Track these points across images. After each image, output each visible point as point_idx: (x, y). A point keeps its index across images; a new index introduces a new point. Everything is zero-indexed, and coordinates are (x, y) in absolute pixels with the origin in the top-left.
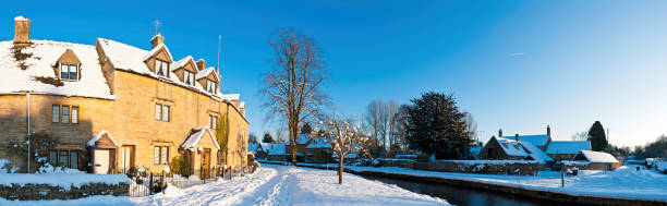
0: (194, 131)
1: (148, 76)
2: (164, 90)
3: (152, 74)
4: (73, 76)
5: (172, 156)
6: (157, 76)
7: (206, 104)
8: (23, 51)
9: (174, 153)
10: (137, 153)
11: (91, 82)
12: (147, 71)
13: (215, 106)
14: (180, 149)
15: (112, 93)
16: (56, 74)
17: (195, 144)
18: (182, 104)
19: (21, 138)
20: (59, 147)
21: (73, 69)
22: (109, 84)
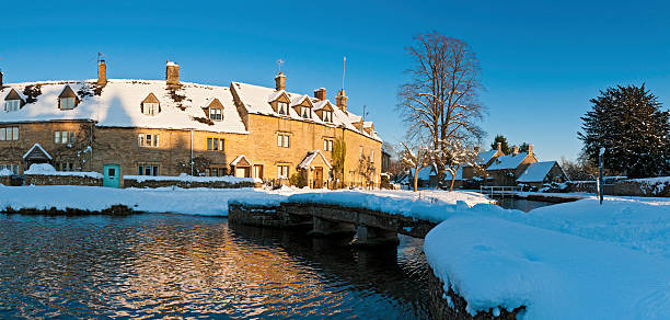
0: (309, 154)
1: (272, 116)
2: (284, 125)
3: (275, 114)
4: (219, 117)
5: (291, 173)
6: (278, 115)
7: (321, 131)
8: (177, 93)
9: (293, 171)
10: (264, 170)
11: (231, 122)
12: (272, 112)
13: (330, 133)
14: (298, 168)
15: (246, 129)
16: (207, 115)
17: (307, 165)
18: (299, 134)
19: (187, 160)
20: (211, 166)
21: (218, 112)
22: (245, 122)
